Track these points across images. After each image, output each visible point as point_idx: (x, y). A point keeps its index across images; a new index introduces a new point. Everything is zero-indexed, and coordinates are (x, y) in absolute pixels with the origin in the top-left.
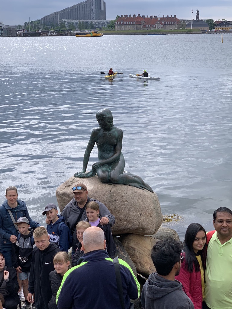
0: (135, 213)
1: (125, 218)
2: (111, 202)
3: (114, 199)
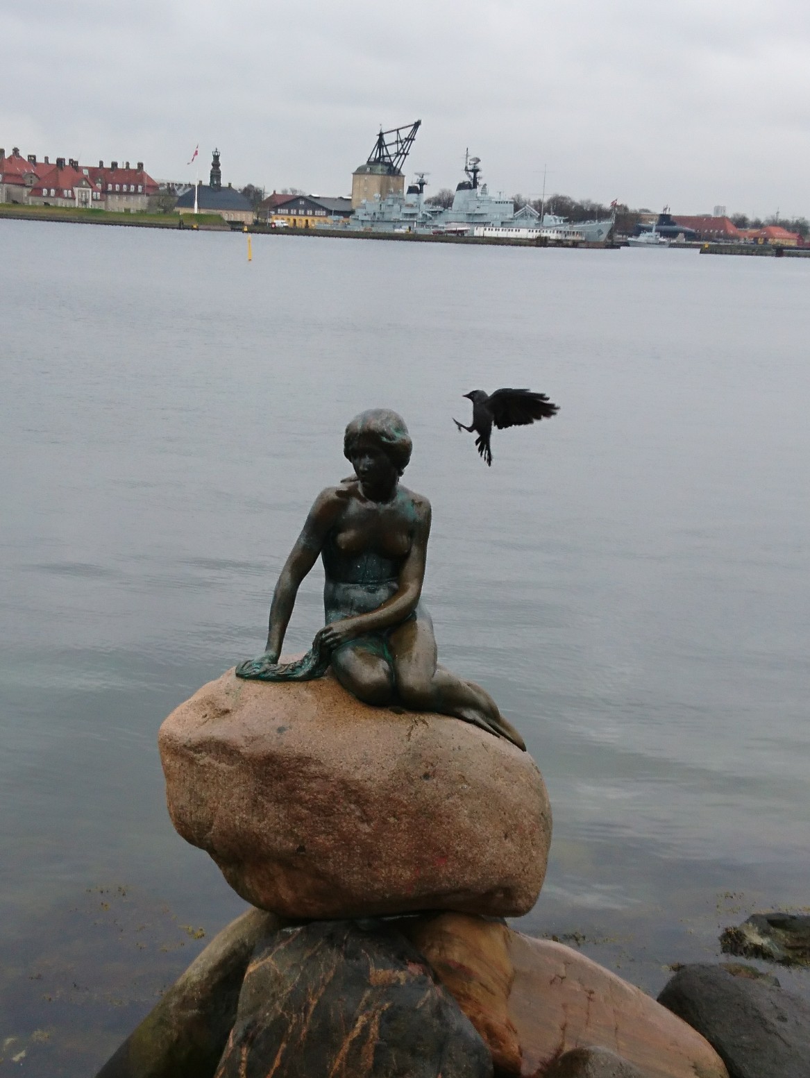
0: (490, 830)
2: (413, 780)
3: (422, 769)
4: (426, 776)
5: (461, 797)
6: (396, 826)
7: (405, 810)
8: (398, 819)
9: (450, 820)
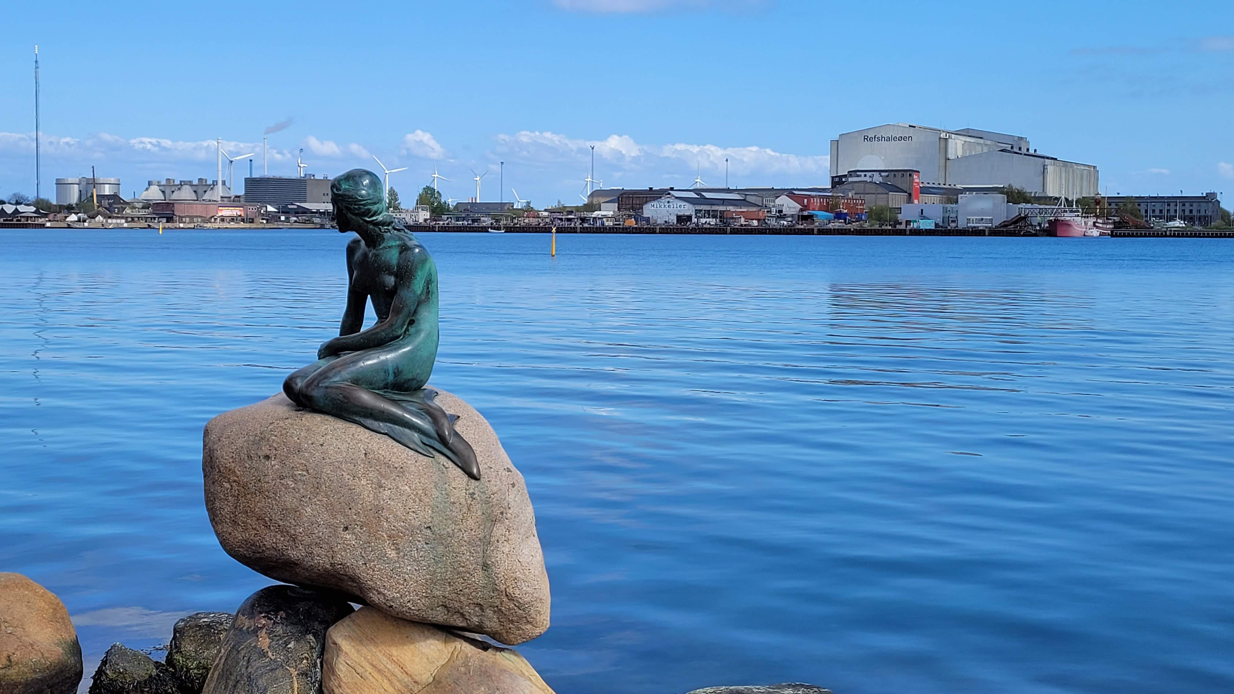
0: (324, 517)
1: (281, 523)
2: (251, 457)
3: (265, 450)
4: (267, 457)
5: (295, 481)
6: (229, 491)
7: (237, 479)
8: (232, 486)
9: (277, 498)
